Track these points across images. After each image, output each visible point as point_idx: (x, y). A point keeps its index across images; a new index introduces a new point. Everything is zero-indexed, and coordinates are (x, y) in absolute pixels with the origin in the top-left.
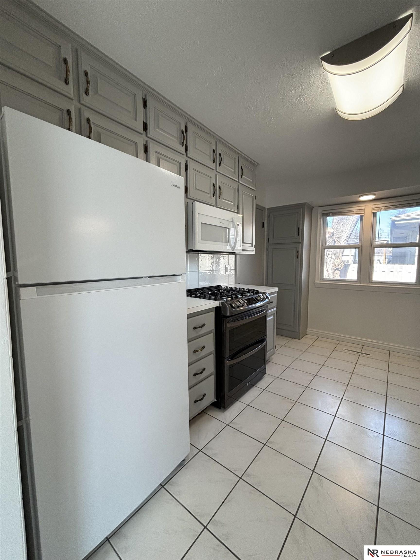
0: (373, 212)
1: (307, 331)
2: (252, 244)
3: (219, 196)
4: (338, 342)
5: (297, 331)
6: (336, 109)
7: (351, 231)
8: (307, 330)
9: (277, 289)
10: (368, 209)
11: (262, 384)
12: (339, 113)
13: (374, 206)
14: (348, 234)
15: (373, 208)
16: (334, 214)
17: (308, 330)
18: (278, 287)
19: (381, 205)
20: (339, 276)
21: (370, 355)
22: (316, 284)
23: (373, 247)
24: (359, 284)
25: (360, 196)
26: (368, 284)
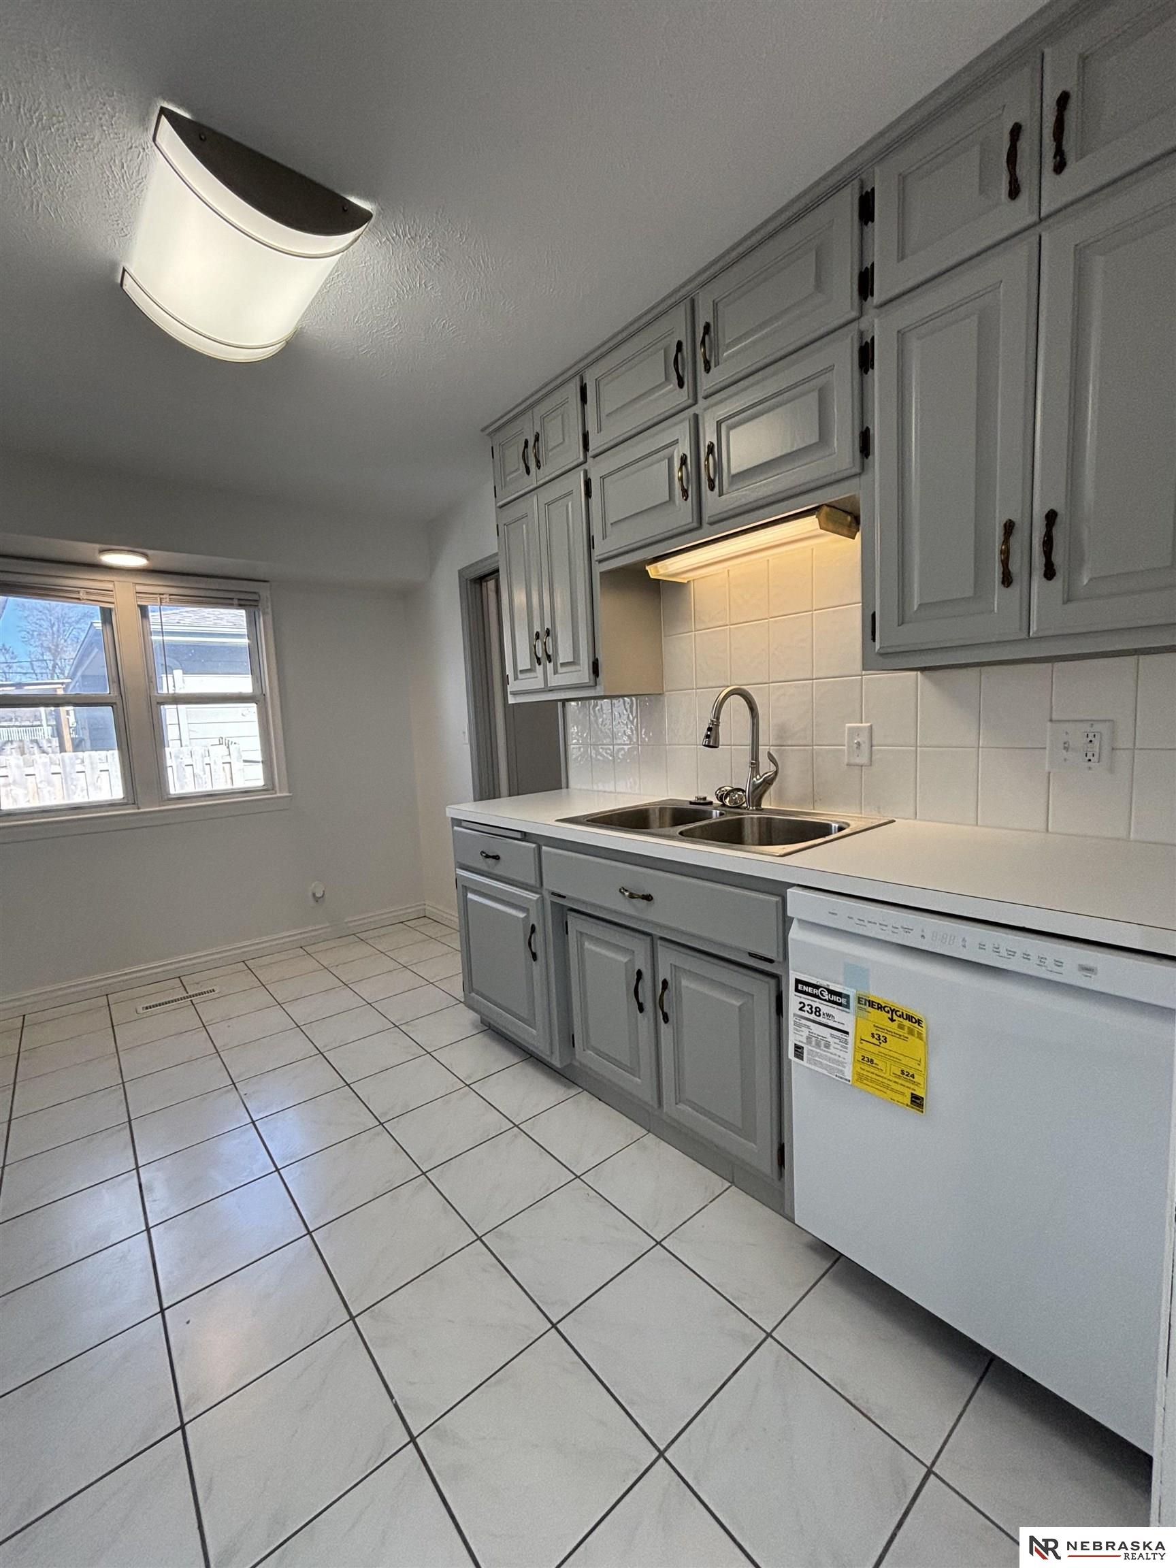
0: (138, 603)
6: (125, 270)
10: (124, 595)
13: (139, 588)
15: (138, 593)
19: (161, 590)
21: (213, 991)
23: (154, 703)
24: (134, 809)
25: (103, 551)
26: (160, 806)
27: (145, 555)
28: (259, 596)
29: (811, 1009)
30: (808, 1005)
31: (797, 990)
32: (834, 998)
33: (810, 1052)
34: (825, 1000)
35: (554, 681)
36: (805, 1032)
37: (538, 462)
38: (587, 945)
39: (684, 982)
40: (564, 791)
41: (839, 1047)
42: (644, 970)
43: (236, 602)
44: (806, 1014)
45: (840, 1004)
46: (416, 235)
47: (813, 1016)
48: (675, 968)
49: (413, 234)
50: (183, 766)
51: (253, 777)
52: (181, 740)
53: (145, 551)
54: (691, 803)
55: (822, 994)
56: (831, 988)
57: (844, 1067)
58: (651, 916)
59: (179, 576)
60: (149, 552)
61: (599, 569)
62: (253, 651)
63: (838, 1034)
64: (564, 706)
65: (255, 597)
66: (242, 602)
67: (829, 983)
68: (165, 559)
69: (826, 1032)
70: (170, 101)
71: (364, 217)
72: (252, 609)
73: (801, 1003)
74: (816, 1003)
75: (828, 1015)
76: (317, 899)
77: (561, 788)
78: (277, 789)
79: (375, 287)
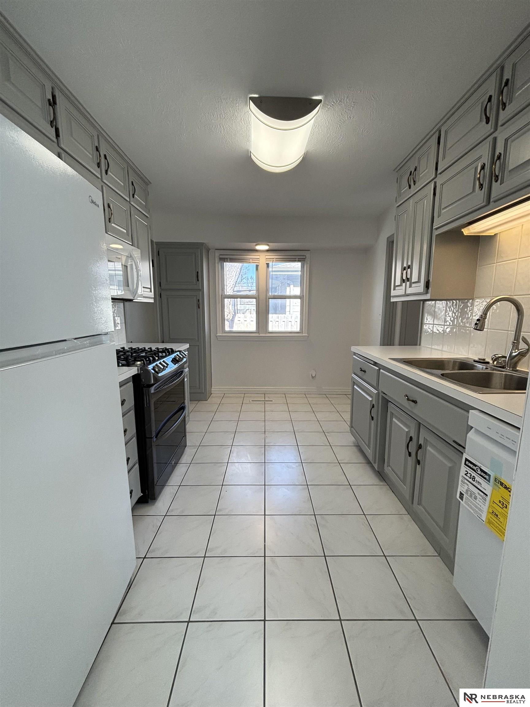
0: (267, 262)
1: (212, 390)
2: (151, 289)
3: (110, 219)
4: (243, 395)
5: (204, 392)
6: (250, 152)
7: (236, 278)
8: (211, 388)
9: (187, 346)
10: (262, 259)
11: (186, 458)
12: (253, 157)
13: (267, 257)
14: (234, 281)
15: (266, 259)
16: (232, 260)
17: (214, 388)
18: (188, 343)
19: (273, 257)
20: (228, 327)
21: (272, 401)
22: (218, 337)
23: (267, 298)
24: (258, 334)
25: (256, 245)
26: (265, 334)
27: (268, 245)
28: (306, 257)
29: (471, 476)
30: (470, 474)
31: (465, 464)
32: (482, 474)
33: (467, 498)
34: (478, 474)
35: (409, 291)
36: (466, 487)
37: (414, 182)
38: (394, 419)
39: (429, 448)
40: (418, 347)
41: (481, 501)
42: (413, 437)
43: (297, 259)
44: (467, 478)
45: (485, 478)
46: (341, 99)
47: (471, 480)
48: (425, 440)
49: (340, 99)
50: (288, 321)
51: (296, 328)
52: (290, 312)
53: (268, 243)
54: (475, 361)
55: (477, 470)
56: (482, 468)
57: (482, 513)
58: (415, 411)
59: (279, 251)
60: (269, 244)
61: (436, 233)
62: (302, 276)
63: (482, 494)
64: (423, 304)
65: (304, 257)
66: (300, 260)
67: (482, 466)
68: (274, 245)
69: (476, 491)
70: (252, 94)
71: (319, 101)
72: (303, 262)
73: (466, 471)
74: (474, 474)
75: (478, 482)
76: (313, 377)
77: (417, 345)
78: (304, 332)
79: (330, 126)
